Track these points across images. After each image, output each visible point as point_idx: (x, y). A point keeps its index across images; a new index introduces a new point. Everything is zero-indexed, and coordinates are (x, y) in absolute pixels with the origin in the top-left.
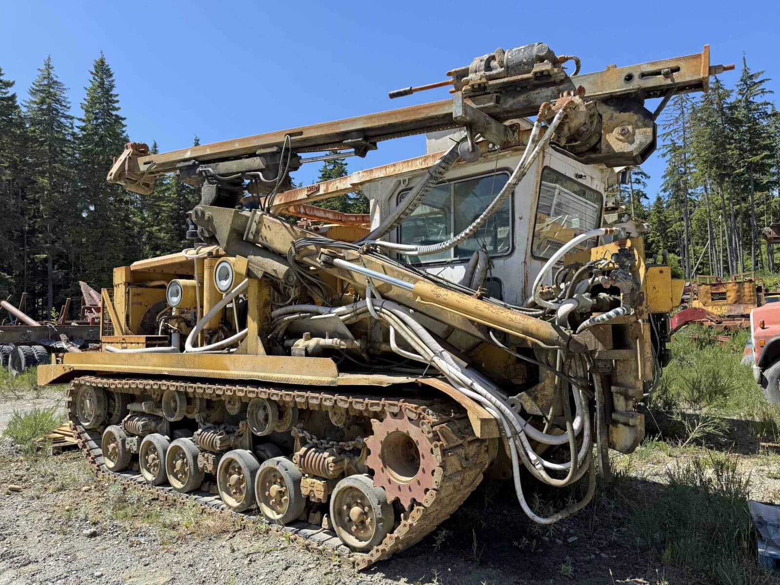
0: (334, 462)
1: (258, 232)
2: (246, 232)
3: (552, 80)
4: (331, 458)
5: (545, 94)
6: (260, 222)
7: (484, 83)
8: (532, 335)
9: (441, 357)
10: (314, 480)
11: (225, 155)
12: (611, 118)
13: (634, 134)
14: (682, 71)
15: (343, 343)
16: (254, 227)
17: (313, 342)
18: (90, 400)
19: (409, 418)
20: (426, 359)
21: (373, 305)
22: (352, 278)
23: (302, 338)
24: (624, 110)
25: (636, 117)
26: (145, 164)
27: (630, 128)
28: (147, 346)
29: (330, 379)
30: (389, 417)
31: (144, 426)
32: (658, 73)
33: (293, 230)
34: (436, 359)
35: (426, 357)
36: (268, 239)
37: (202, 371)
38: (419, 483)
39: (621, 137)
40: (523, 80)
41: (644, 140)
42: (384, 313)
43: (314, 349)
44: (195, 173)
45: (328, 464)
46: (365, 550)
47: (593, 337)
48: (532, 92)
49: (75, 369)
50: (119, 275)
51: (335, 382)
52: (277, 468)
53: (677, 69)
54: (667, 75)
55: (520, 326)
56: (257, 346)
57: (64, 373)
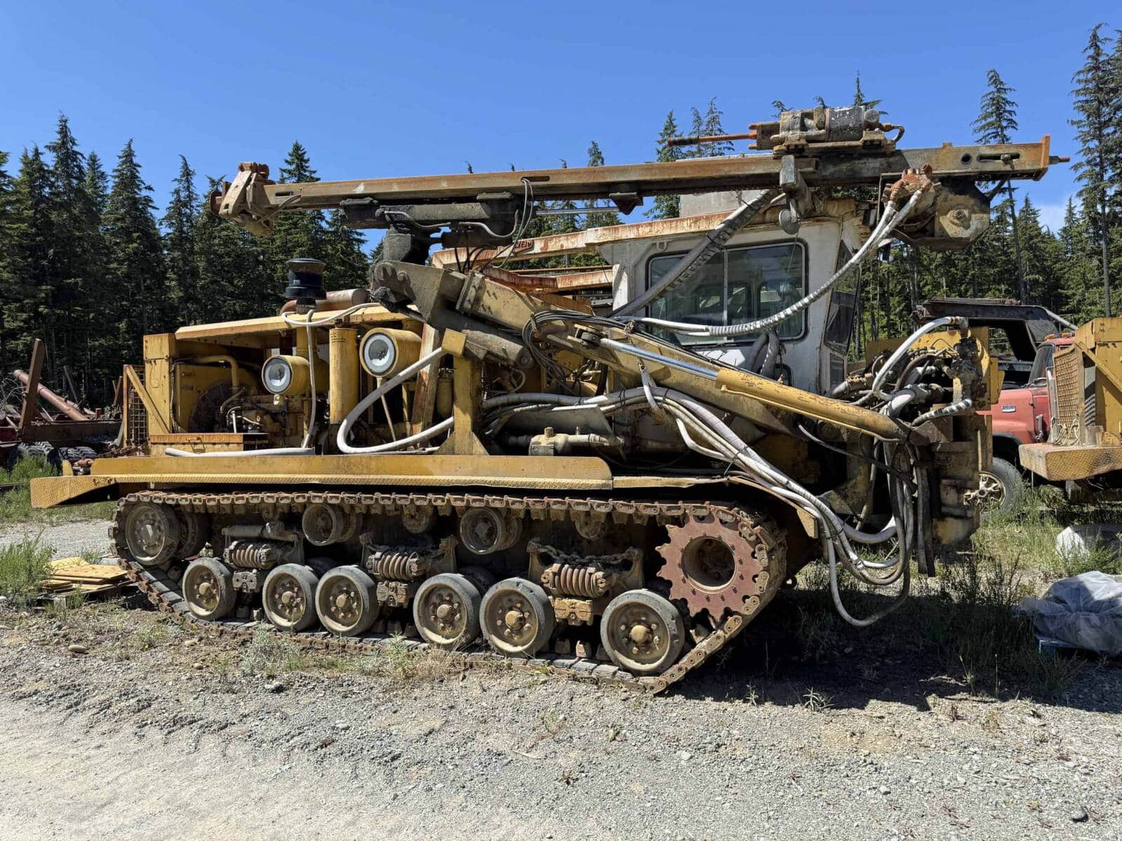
0: (604, 577)
1: (478, 299)
2: (460, 299)
3: (883, 150)
4: (600, 574)
5: (872, 165)
6: (481, 288)
7: (803, 145)
8: (868, 428)
9: (747, 454)
10: (574, 601)
11: (421, 196)
12: (946, 199)
13: (970, 219)
14: (1022, 159)
15: (604, 439)
16: (472, 293)
17: (560, 439)
18: (152, 525)
19: (721, 521)
20: (726, 456)
21: (653, 395)
22: (617, 361)
23: (542, 433)
24: (961, 193)
25: (972, 201)
26: (278, 195)
27: (966, 212)
28: (247, 448)
29: (600, 482)
30: (692, 521)
31: (268, 554)
32: (997, 157)
33: (531, 300)
34: (740, 455)
35: (728, 453)
36: (493, 310)
37: (386, 477)
38: (735, 591)
39: (956, 221)
40: (850, 147)
41: (980, 227)
42: (668, 404)
43: (564, 447)
44: (373, 216)
45: (597, 580)
46: (655, 673)
47: (936, 429)
48: (857, 162)
49: (118, 481)
50: (156, 347)
51: (609, 485)
52: (519, 590)
53: (1017, 156)
54: (1006, 161)
55: (854, 418)
56: (471, 444)
57: (95, 487)
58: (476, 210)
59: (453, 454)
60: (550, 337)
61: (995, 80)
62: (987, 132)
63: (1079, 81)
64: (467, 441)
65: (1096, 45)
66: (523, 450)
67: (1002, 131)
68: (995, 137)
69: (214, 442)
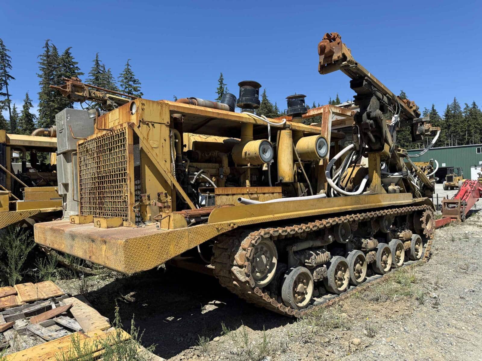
10: (407, 242)
17: (397, 187)
23: (391, 185)
49: (240, 225)
50: (155, 112)
56: (382, 189)
57: (218, 234)
63: (41, 59)
67: (4, 68)
68: (1, 69)
69: (265, 192)
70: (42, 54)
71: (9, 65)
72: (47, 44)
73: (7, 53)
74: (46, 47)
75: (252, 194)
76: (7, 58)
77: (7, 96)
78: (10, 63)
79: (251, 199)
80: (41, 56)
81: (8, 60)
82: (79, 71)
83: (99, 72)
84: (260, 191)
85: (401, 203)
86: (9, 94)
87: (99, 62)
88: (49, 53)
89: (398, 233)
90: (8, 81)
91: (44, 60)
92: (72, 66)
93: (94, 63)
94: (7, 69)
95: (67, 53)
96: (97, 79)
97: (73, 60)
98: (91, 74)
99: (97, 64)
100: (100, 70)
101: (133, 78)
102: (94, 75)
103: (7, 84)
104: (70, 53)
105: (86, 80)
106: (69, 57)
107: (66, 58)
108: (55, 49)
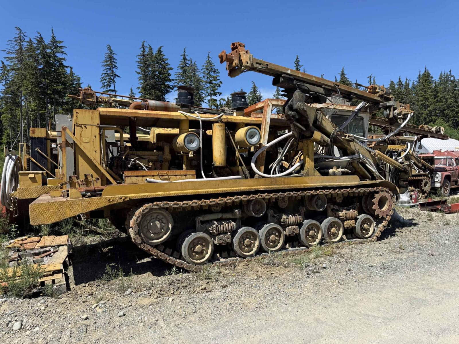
2: (318, 121)
4: (356, 211)
10: (350, 221)
16: (320, 119)
18: (159, 221)
19: (386, 191)
29: (358, 183)
30: (380, 192)
33: (333, 124)
35: (377, 174)
36: (325, 126)
38: (388, 209)
44: (292, 83)
45: (356, 213)
50: (86, 117)
52: (337, 220)
56: (314, 172)
57: (109, 204)
58: (321, 90)
59: (308, 176)
60: (338, 137)
61: (110, 49)
62: (107, 68)
63: (139, 58)
64: (313, 171)
65: (144, 48)
66: (327, 174)
67: (112, 68)
68: (110, 70)
69: (177, 174)
70: (140, 54)
71: (115, 66)
72: (143, 45)
73: (115, 56)
74: (142, 48)
75: (162, 176)
76: (114, 61)
77: (114, 92)
78: (116, 64)
79: (161, 180)
80: (138, 55)
81: (115, 62)
82: (169, 67)
83: (186, 66)
84: (171, 174)
85: (340, 185)
86: (116, 90)
87: (186, 57)
88: (145, 53)
89: (339, 212)
90: (115, 79)
91: (141, 59)
92: (163, 63)
93: (182, 57)
94: (114, 70)
95: (160, 52)
96: (184, 72)
97: (164, 57)
98: (179, 68)
99: (185, 59)
100: (187, 63)
101: (214, 68)
102: (182, 68)
103: (114, 82)
104: (162, 51)
105: (176, 73)
106: (161, 55)
107: (158, 56)
108: (151, 49)
